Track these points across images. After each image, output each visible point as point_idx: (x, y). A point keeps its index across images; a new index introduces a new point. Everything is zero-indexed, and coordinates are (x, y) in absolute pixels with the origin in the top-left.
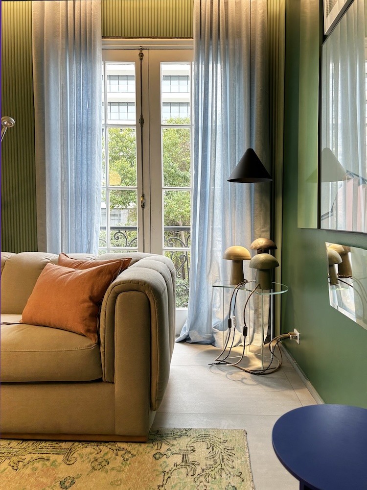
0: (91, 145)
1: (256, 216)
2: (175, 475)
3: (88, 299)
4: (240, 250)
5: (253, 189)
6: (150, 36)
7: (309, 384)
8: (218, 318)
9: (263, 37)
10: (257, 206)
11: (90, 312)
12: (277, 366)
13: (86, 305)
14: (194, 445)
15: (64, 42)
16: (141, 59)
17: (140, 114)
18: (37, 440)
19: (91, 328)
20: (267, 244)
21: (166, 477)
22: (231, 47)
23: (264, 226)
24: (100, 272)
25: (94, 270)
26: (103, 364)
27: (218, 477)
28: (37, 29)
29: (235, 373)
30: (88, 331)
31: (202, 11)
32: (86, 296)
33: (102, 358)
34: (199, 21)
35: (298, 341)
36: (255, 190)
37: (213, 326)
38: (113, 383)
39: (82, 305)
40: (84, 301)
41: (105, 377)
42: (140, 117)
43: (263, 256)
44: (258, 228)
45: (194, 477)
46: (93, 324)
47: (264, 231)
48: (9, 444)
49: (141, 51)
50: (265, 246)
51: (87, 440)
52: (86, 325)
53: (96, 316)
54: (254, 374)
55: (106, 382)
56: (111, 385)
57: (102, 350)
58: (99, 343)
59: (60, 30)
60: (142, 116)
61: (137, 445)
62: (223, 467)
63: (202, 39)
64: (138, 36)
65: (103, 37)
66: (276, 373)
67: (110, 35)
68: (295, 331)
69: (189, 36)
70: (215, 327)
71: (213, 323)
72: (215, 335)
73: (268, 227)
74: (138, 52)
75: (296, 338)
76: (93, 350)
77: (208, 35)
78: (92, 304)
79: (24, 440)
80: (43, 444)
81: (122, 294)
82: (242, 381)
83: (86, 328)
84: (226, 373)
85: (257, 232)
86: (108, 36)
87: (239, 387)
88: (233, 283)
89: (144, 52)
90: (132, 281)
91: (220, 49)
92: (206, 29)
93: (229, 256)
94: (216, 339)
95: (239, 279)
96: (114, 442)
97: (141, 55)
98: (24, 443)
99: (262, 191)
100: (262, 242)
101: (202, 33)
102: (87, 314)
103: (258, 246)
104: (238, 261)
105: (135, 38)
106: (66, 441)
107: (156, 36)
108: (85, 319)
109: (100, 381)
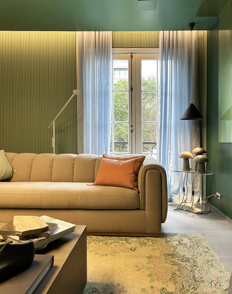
0: (107, 101)
1: (193, 137)
2: (178, 248)
3: (133, 173)
4: (188, 153)
5: (191, 123)
6: (136, 47)
7: (228, 217)
8: (174, 189)
9: (196, 48)
10: (193, 131)
11: (134, 178)
12: (209, 211)
13: (132, 175)
14: (182, 238)
15: (94, 50)
16: (132, 58)
17: (131, 86)
18: (109, 236)
19: (135, 185)
20: (202, 150)
21: (175, 248)
22: (179, 52)
23: (197, 141)
24: (136, 161)
25: (133, 160)
26: (141, 201)
27: (198, 248)
28: (80, 44)
29: (188, 213)
30: (134, 186)
31: (164, 36)
32: (132, 171)
33: (140, 198)
34: (163, 41)
35: (219, 198)
36: (192, 124)
37: (171, 193)
38: (145, 210)
39: (130, 175)
40: (131, 174)
41: (142, 207)
42: (130, 87)
43: (200, 157)
44: (194, 142)
45: (187, 248)
46: (135, 184)
47: (197, 144)
48: (97, 237)
49: (132, 54)
50: (201, 151)
51: (132, 235)
52: (133, 184)
53: (136, 180)
54: (198, 214)
55: (142, 210)
56: (144, 211)
57: (140, 195)
58: (139, 192)
59: (92, 45)
60: (132, 86)
61: (156, 238)
62: (198, 245)
63: (165, 49)
64: (130, 47)
65: (113, 48)
66: (209, 214)
67: (116, 46)
68: (217, 193)
69: (157, 47)
70: (172, 193)
71: (171, 191)
72: (172, 197)
73: (199, 142)
74: (130, 55)
75: (218, 197)
76: (137, 195)
77: (167, 47)
78: (134, 175)
79: (103, 236)
80: (113, 237)
81: (149, 170)
82: (193, 216)
83: (133, 185)
84: (183, 213)
85: (193, 145)
86: (115, 47)
87: (192, 219)
88: (184, 170)
89: (133, 55)
90: (153, 165)
91: (174, 53)
92: (167, 45)
93: (182, 156)
94: (173, 199)
95: (187, 168)
96: (145, 237)
97: (132, 56)
98: (104, 237)
99: (195, 124)
100: (198, 149)
101: (165, 46)
102: (133, 179)
103: (197, 152)
104: (186, 159)
105: (129, 48)
106: (123, 236)
107: (140, 47)
108: (132, 181)
109: (139, 209)
